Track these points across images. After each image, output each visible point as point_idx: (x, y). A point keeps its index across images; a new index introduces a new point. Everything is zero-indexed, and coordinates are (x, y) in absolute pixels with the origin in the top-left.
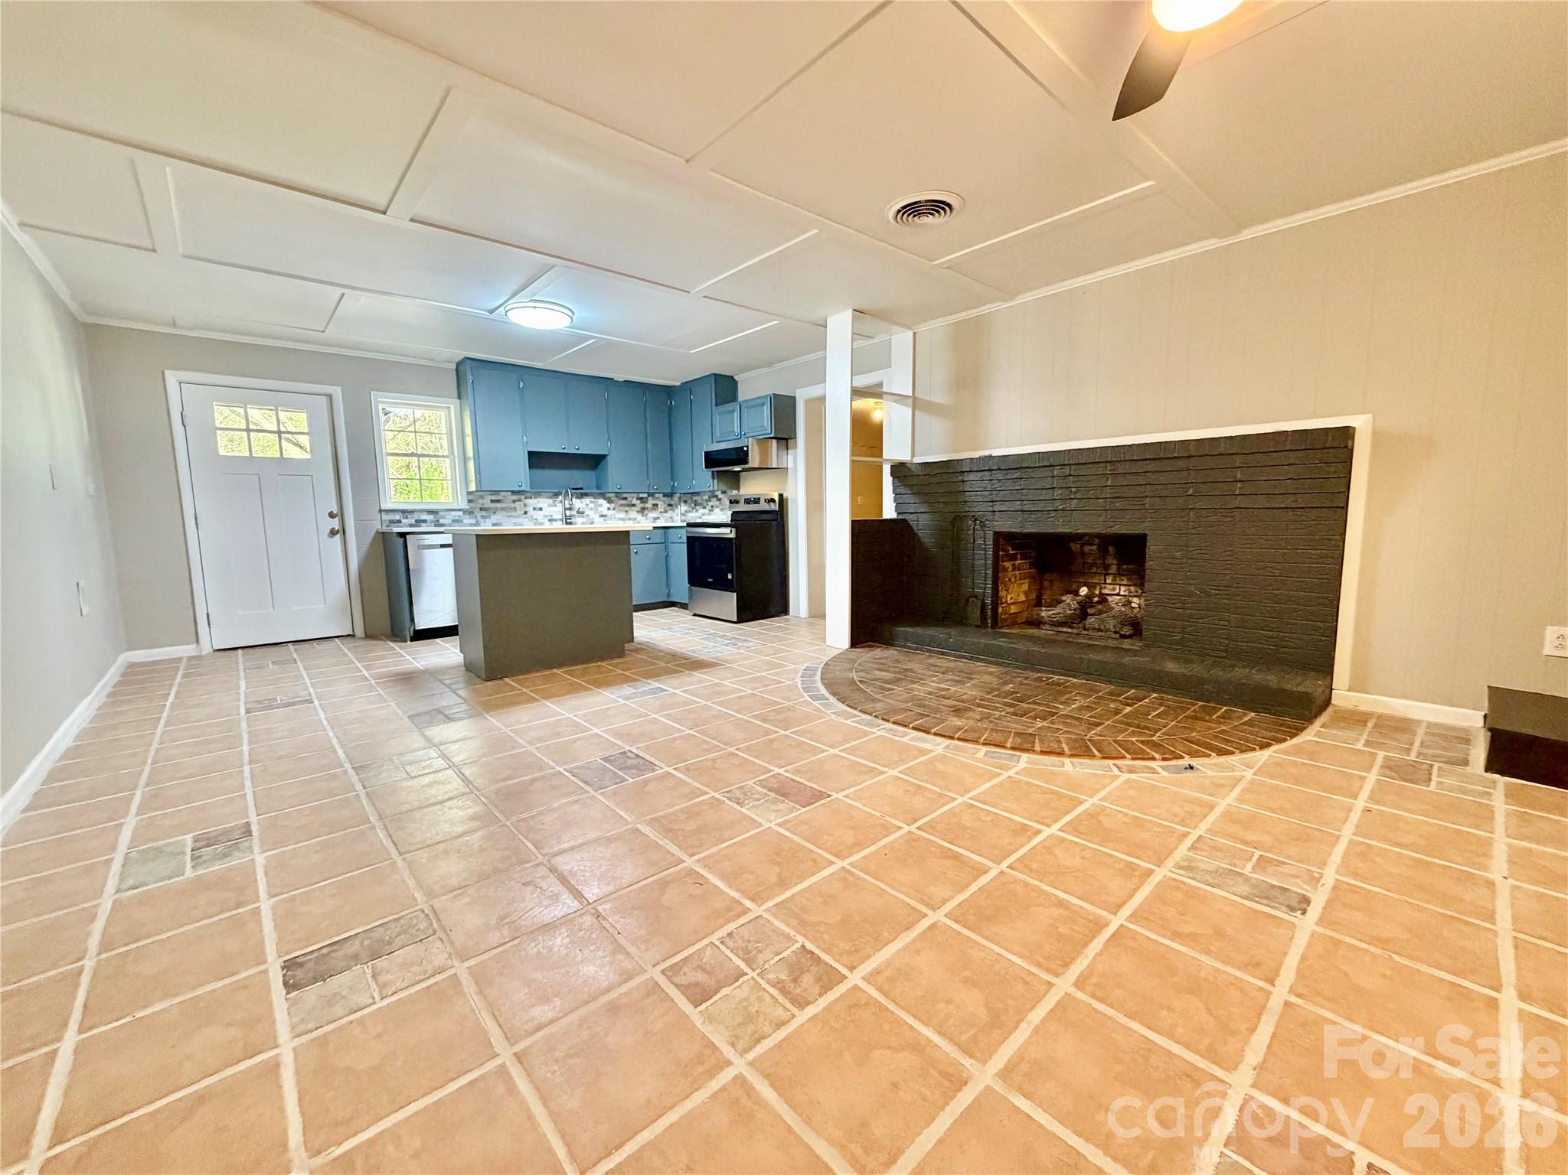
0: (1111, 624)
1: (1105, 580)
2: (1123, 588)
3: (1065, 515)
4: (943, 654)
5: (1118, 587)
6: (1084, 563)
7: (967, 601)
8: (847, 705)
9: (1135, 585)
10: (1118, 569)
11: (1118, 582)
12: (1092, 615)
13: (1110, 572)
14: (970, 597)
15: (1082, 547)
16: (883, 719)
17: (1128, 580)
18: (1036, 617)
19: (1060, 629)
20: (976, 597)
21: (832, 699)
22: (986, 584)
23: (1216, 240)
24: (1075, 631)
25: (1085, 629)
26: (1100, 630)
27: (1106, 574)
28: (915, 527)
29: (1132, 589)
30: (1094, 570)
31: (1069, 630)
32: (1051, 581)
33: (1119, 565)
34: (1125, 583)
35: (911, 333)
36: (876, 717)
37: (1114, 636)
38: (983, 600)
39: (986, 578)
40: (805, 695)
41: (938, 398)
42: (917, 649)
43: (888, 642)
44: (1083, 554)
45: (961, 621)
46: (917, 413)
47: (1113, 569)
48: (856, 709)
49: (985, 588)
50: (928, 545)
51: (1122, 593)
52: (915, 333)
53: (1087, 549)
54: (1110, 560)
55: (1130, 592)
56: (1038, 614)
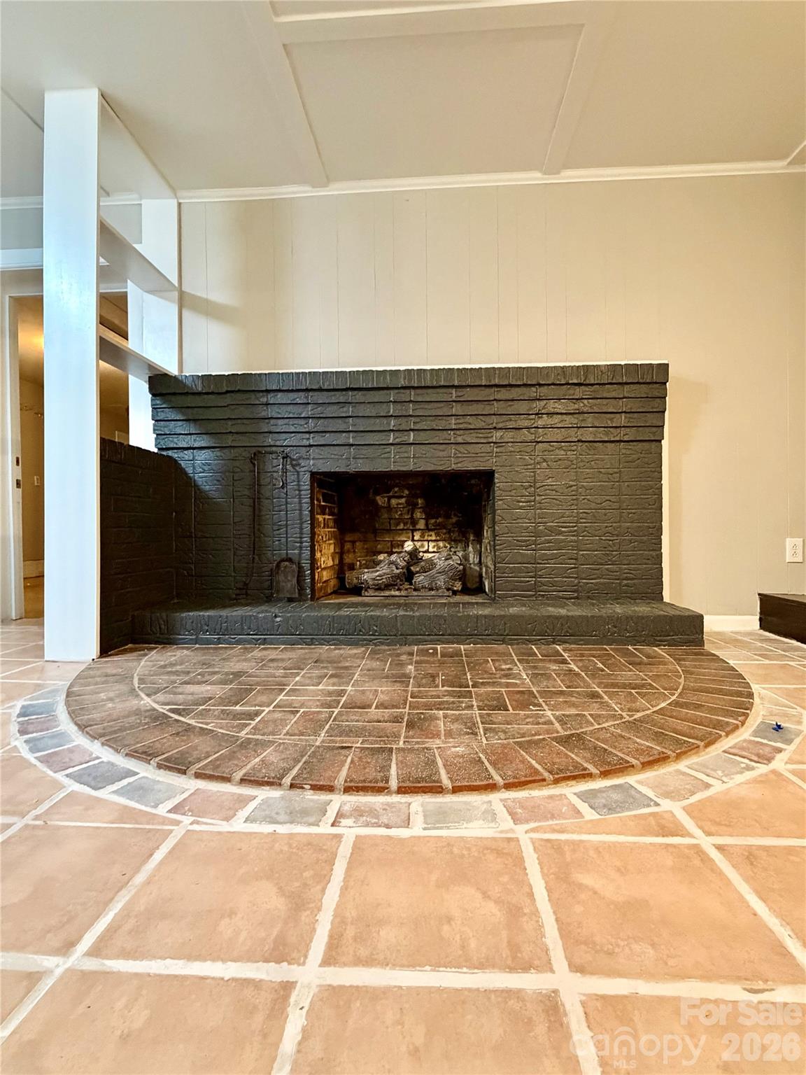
0: (441, 581)
1: (413, 536)
2: (432, 544)
3: (403, 450)
4: (264, 642)
5: (426, 543)
6: (390, 519)
7: (278, 566)
8: (198, 776)
9: (444, 540)
10: (427, 525)
11: (426, 538)
12: (417, 572)
13: (418, 527)
14: (283, 560)
15: (389, 500)
16: (315, 788)
17: (437, 535)
18: (355, 581)
19: (387, 593)
20: (290, 560)
21: (146, 772)
22: (301, 543)
23: (538, 175)
24: (403, 593)
25: (415, 590)
26: (431, 589)
27: (413, 531)
28: (190, 470)
29: (441, 544)
30: (401, 526)
31: (397, 593)
32: (353, 542)
33: (427, 520)
34: (434, 538)
35: (174, 203)
36: (292, 786)
37: (447, 594)
38: (299, 564)
39: (301, 533)
40: (60, 776)
41: (219, 296)
42: (219, 641)
43: (165, 638)
44: (389, 508)
45: (268, 596)
46: (186, 313)
47: (421, 525)
48: (227, 780)
49: (301, 548)
50: (213, 494)
51: (431, 550)
52: (180, 204)
53: (394, 501)
54: (418, 514)
55: (439, 548)
56: (358, 578)
